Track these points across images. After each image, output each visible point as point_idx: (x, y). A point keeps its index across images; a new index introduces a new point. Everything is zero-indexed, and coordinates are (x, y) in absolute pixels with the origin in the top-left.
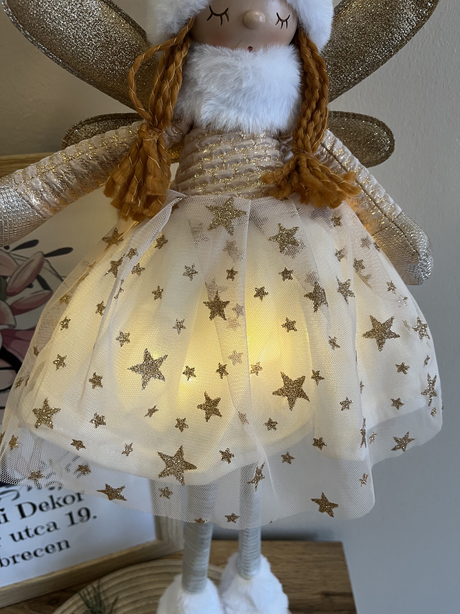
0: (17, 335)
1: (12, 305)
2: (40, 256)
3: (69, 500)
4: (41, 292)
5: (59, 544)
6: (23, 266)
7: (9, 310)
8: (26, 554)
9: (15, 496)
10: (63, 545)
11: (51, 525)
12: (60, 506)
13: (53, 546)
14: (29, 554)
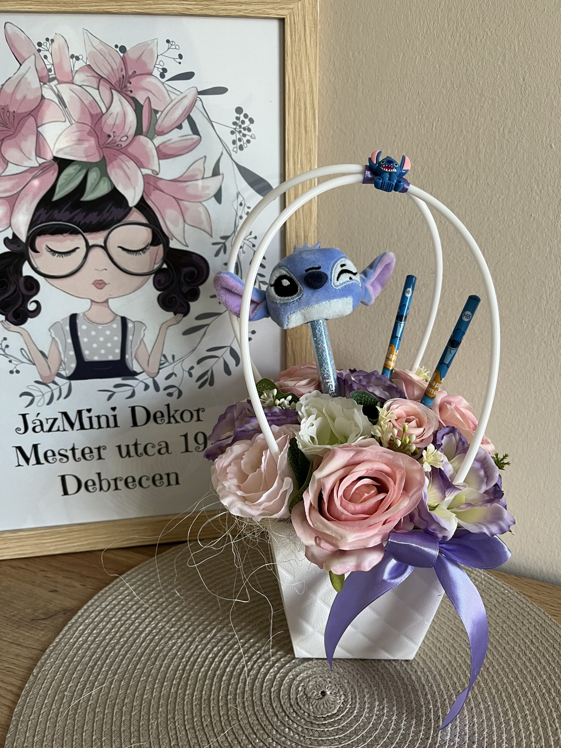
0: (160, 184)
1: (159, 146)
2: (194, 92)
3: (187, 416)
4: (189, 137)
5: (168, 475)
6: (176, 101)
7: (154, 152)
8: (130, 480)
9: (129, 393)
10: (173, 478)
11: (164, 445)
12: (177, 422)
13: (161, 478)
14: (134, 481)
